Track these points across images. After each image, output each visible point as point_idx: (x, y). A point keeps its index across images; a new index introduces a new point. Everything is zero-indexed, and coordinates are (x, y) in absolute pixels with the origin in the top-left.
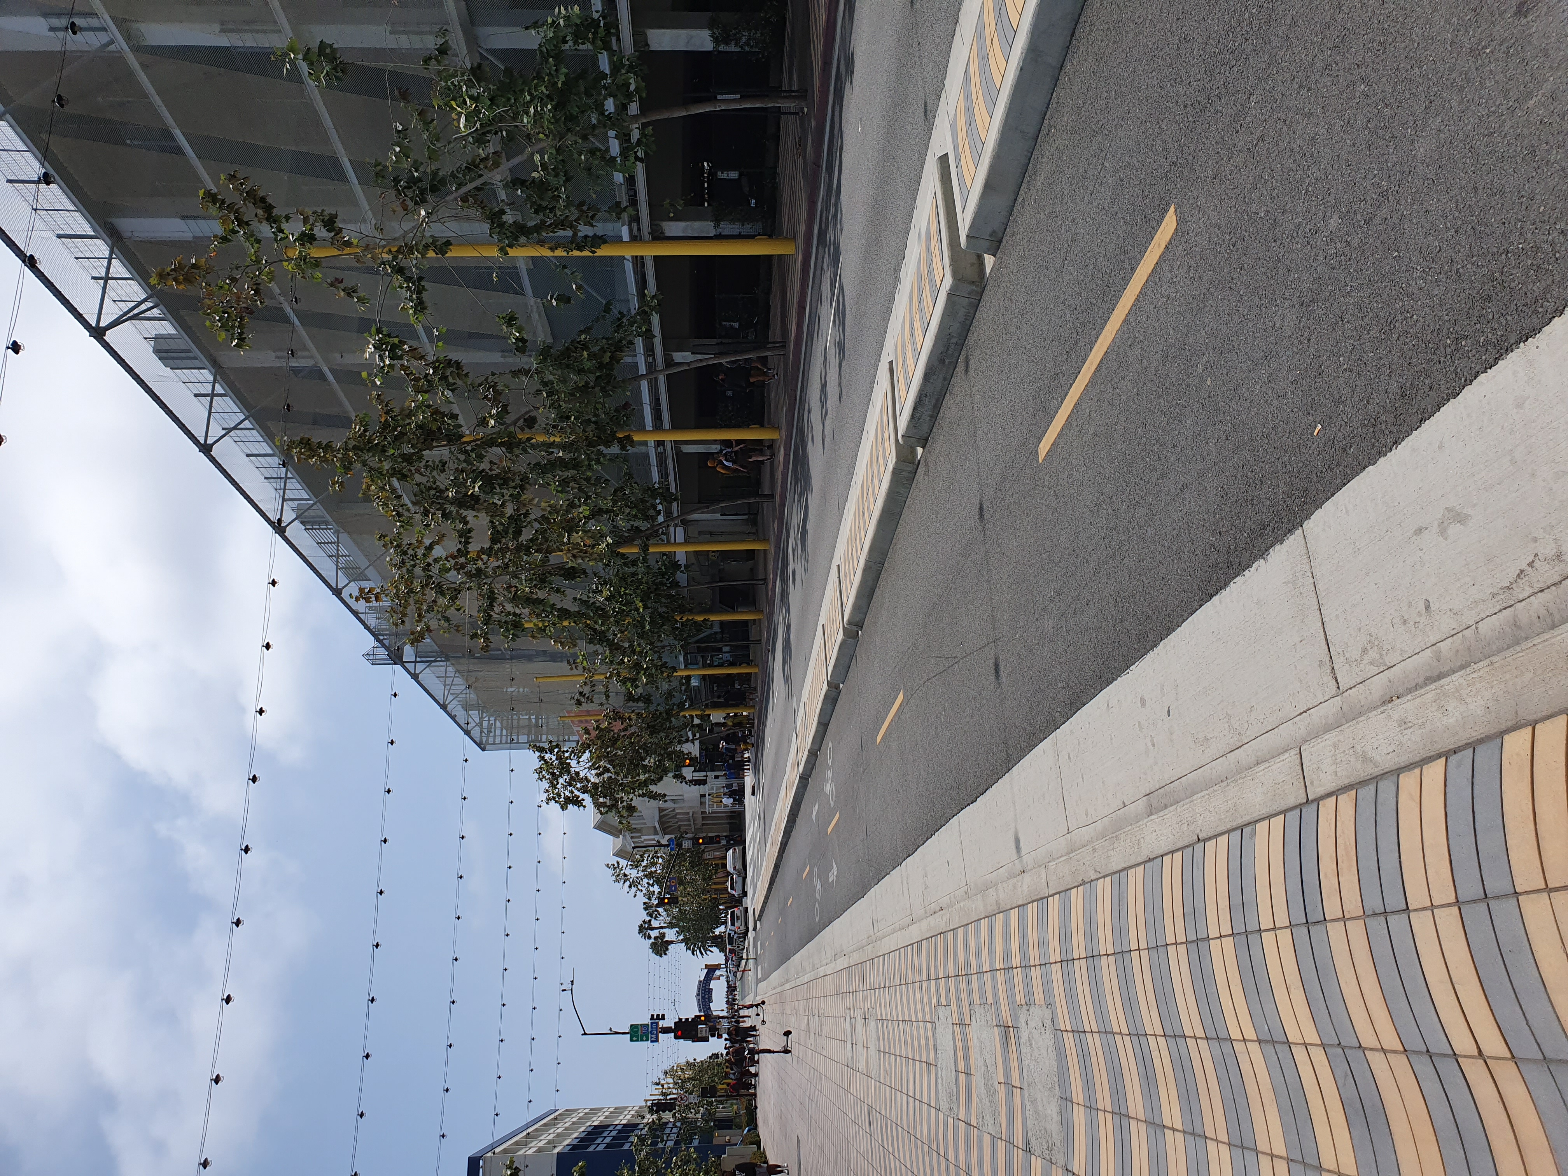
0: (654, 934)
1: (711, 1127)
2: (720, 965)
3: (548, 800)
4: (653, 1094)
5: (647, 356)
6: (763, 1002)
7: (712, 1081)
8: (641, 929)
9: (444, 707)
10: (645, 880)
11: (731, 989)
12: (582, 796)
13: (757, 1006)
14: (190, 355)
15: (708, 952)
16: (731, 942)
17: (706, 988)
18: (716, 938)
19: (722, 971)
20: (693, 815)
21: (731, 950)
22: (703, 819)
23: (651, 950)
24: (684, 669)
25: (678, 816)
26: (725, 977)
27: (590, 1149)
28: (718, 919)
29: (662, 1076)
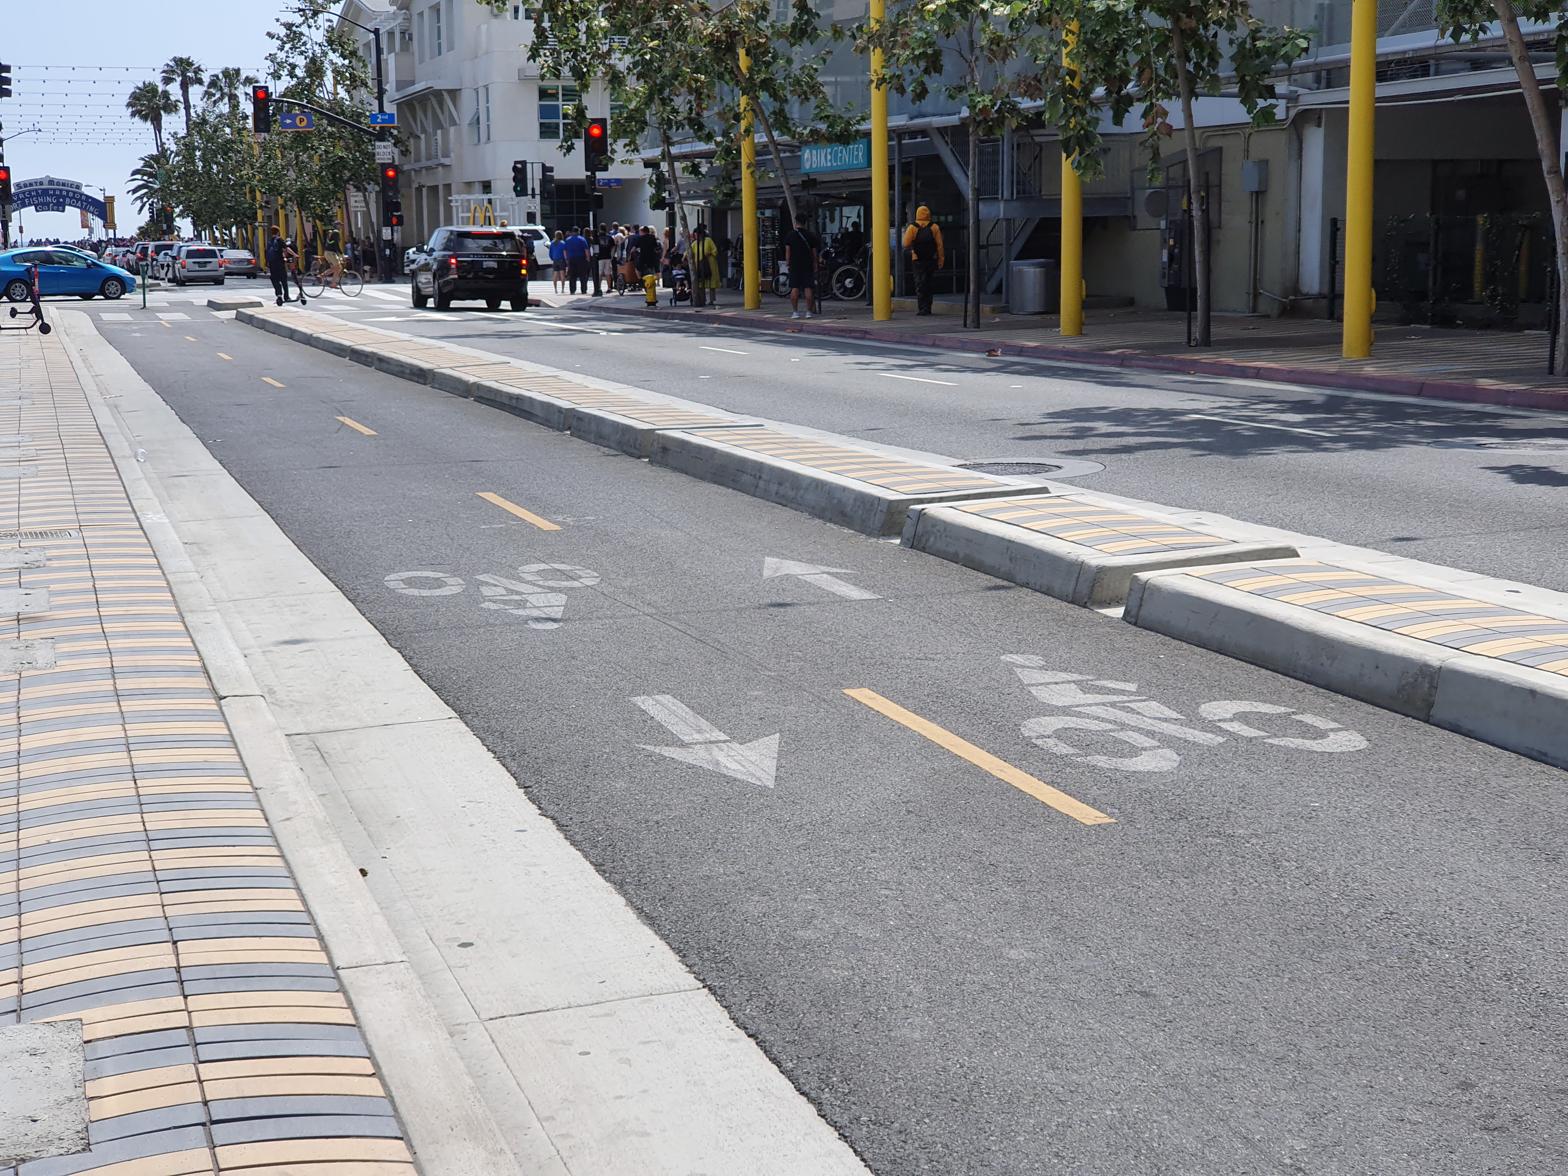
2: (114, 228)
6: (45, 329)
8: (183, 63)
10: (301, 61)
15: (139, 204)
16: (158, 250)
17: (64, 197)
18: (170, 220)
19: (100, 233)
20: (443, 165)
21: (145, 249)
22: (434, 189)
23: (141, 85)
24: (889, 124)
25: (439, 132)
26: (87, 237)
28: (209, 225)
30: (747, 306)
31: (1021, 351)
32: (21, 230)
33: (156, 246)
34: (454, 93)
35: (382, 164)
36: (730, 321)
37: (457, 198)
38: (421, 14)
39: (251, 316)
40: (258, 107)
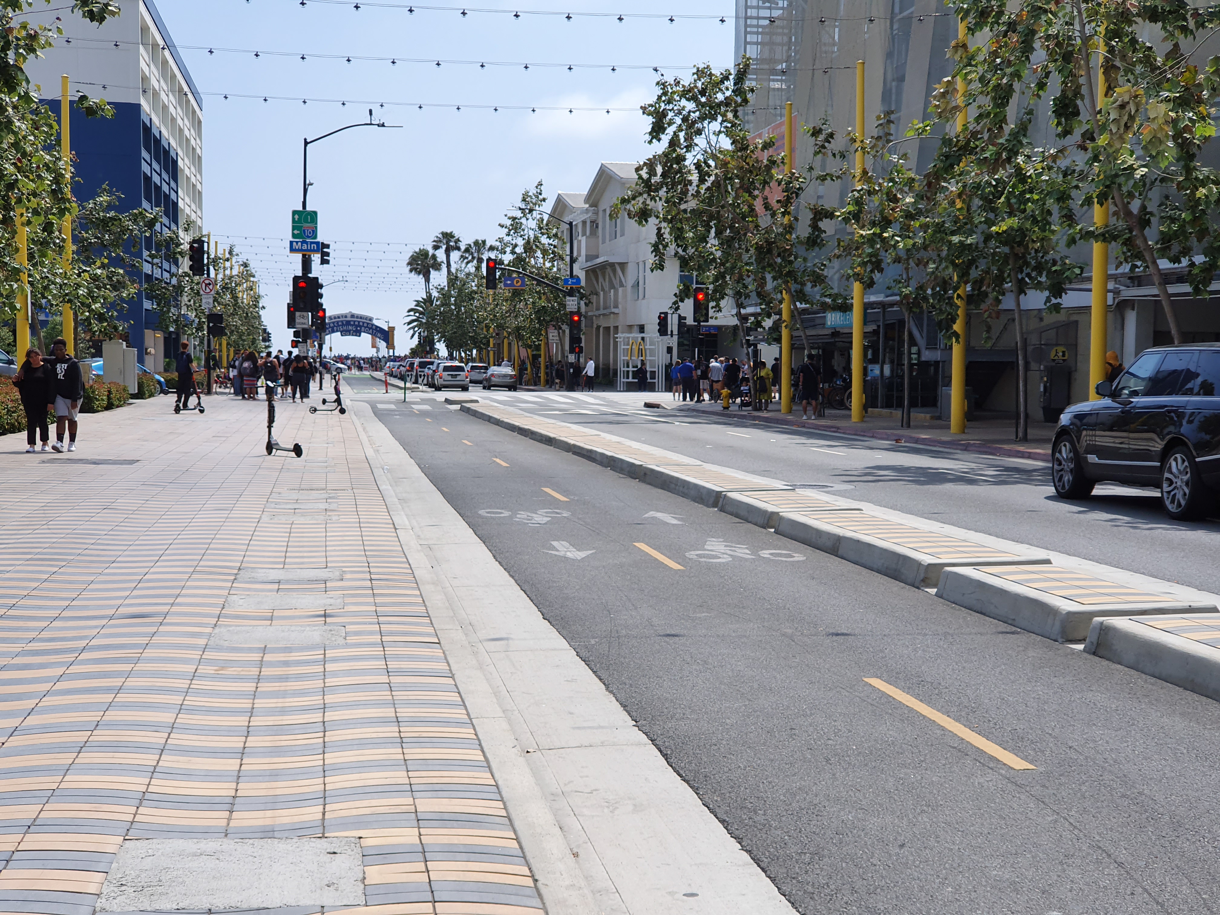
0: (441, 255)
1: (167, 327)
2: (394, 348)
3: (663, 85)
7: (232, 332)
8: (448, 236)
10: (520, 242)
11: (358, 363)
12: (666, 139)
15: (411, 332)
16: (423, 365)
17: (361, 327)
18: (432, 343)
19: (384, 351)
20: (614, 313)
21: (412, 364)
22: (607, 329)
23: (417, 250)
24: (865, 300)
25: (612, 291)
26: (375, 355)
27: (145, 154)
28: (459, 347)
29: (242, 259)
30: (783, 411)
31: (917, 441)
32: (331, 349)
33: (420, 362)
34: (623, 265)
35: (571, 312)
36: (766, 420)
37: (621, 336)
38: (605, 211)
39: (469, 408)
40: (491, 270)
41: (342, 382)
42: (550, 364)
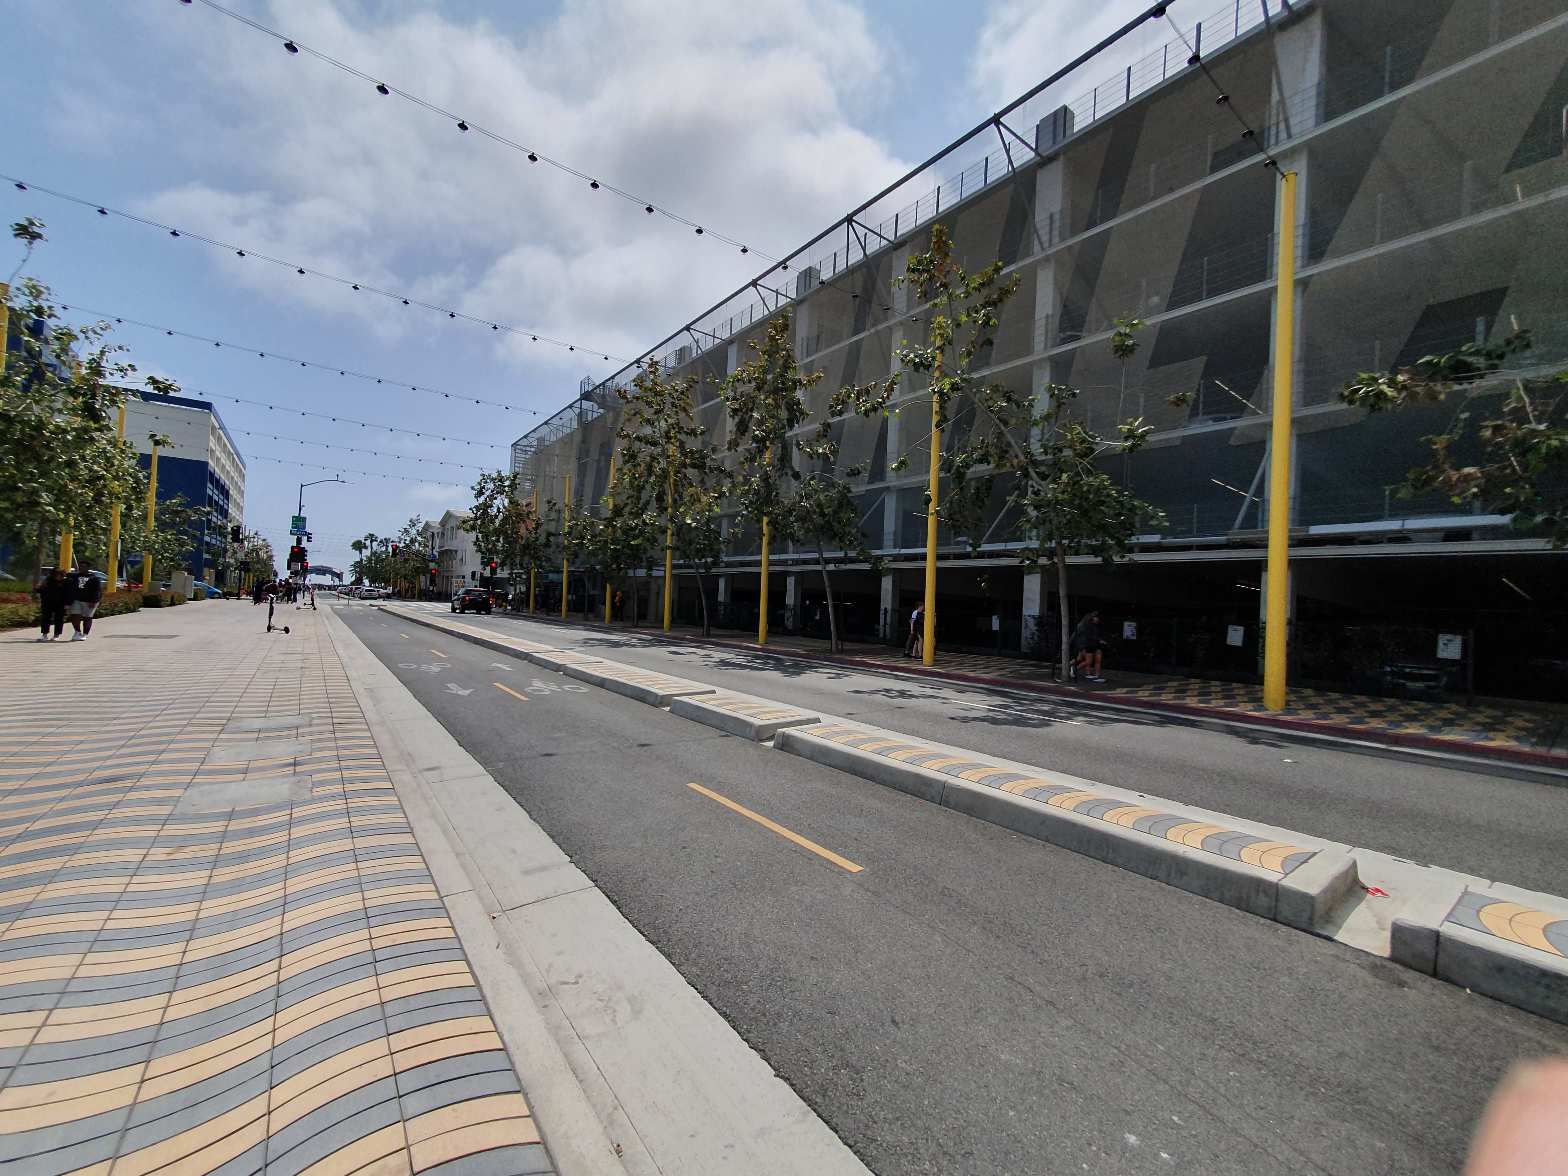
0: (368, 543)
1: (217, 567)
2: (342, 581)
3: (483, 476)
4: (248, 530)
5: (793, 560)
6: (315, 609)
7: (256, 571)
8: (372, 535)
9: (546, 423)
10: (408, 539)
12: (481, 500)
13: (313, 604)
14: (807, 287)
15: (352, 574)
16: (356, 589)
17: (326, 572)
18: (362, 580)
19: (337, 582)
20: (451, 570)
21: (351, 588)
22: (447, 577)
23: (357, 540)
24: (568, 569)
25: (450, 561)
26: (331, 584)
27: (209, 485)
28: (375, 582)
29: (262, 537)
34: (456, 551)
35: (432, 569)
37: (454, 580)
38: (449, 528)
39: (383, 609)
40: (394, 550)
41: (315, 596)
42: (420, 590)
